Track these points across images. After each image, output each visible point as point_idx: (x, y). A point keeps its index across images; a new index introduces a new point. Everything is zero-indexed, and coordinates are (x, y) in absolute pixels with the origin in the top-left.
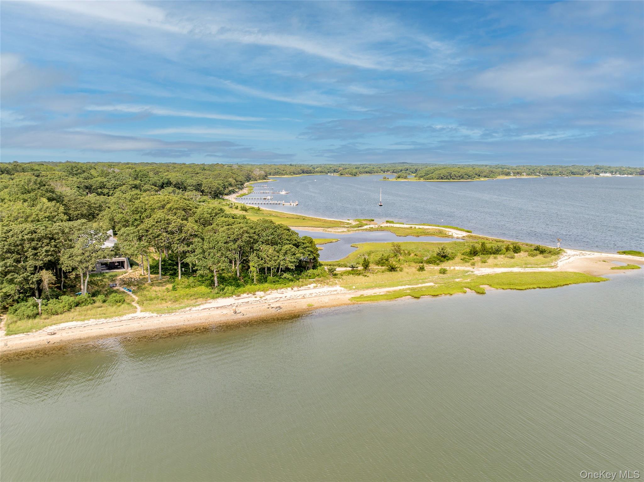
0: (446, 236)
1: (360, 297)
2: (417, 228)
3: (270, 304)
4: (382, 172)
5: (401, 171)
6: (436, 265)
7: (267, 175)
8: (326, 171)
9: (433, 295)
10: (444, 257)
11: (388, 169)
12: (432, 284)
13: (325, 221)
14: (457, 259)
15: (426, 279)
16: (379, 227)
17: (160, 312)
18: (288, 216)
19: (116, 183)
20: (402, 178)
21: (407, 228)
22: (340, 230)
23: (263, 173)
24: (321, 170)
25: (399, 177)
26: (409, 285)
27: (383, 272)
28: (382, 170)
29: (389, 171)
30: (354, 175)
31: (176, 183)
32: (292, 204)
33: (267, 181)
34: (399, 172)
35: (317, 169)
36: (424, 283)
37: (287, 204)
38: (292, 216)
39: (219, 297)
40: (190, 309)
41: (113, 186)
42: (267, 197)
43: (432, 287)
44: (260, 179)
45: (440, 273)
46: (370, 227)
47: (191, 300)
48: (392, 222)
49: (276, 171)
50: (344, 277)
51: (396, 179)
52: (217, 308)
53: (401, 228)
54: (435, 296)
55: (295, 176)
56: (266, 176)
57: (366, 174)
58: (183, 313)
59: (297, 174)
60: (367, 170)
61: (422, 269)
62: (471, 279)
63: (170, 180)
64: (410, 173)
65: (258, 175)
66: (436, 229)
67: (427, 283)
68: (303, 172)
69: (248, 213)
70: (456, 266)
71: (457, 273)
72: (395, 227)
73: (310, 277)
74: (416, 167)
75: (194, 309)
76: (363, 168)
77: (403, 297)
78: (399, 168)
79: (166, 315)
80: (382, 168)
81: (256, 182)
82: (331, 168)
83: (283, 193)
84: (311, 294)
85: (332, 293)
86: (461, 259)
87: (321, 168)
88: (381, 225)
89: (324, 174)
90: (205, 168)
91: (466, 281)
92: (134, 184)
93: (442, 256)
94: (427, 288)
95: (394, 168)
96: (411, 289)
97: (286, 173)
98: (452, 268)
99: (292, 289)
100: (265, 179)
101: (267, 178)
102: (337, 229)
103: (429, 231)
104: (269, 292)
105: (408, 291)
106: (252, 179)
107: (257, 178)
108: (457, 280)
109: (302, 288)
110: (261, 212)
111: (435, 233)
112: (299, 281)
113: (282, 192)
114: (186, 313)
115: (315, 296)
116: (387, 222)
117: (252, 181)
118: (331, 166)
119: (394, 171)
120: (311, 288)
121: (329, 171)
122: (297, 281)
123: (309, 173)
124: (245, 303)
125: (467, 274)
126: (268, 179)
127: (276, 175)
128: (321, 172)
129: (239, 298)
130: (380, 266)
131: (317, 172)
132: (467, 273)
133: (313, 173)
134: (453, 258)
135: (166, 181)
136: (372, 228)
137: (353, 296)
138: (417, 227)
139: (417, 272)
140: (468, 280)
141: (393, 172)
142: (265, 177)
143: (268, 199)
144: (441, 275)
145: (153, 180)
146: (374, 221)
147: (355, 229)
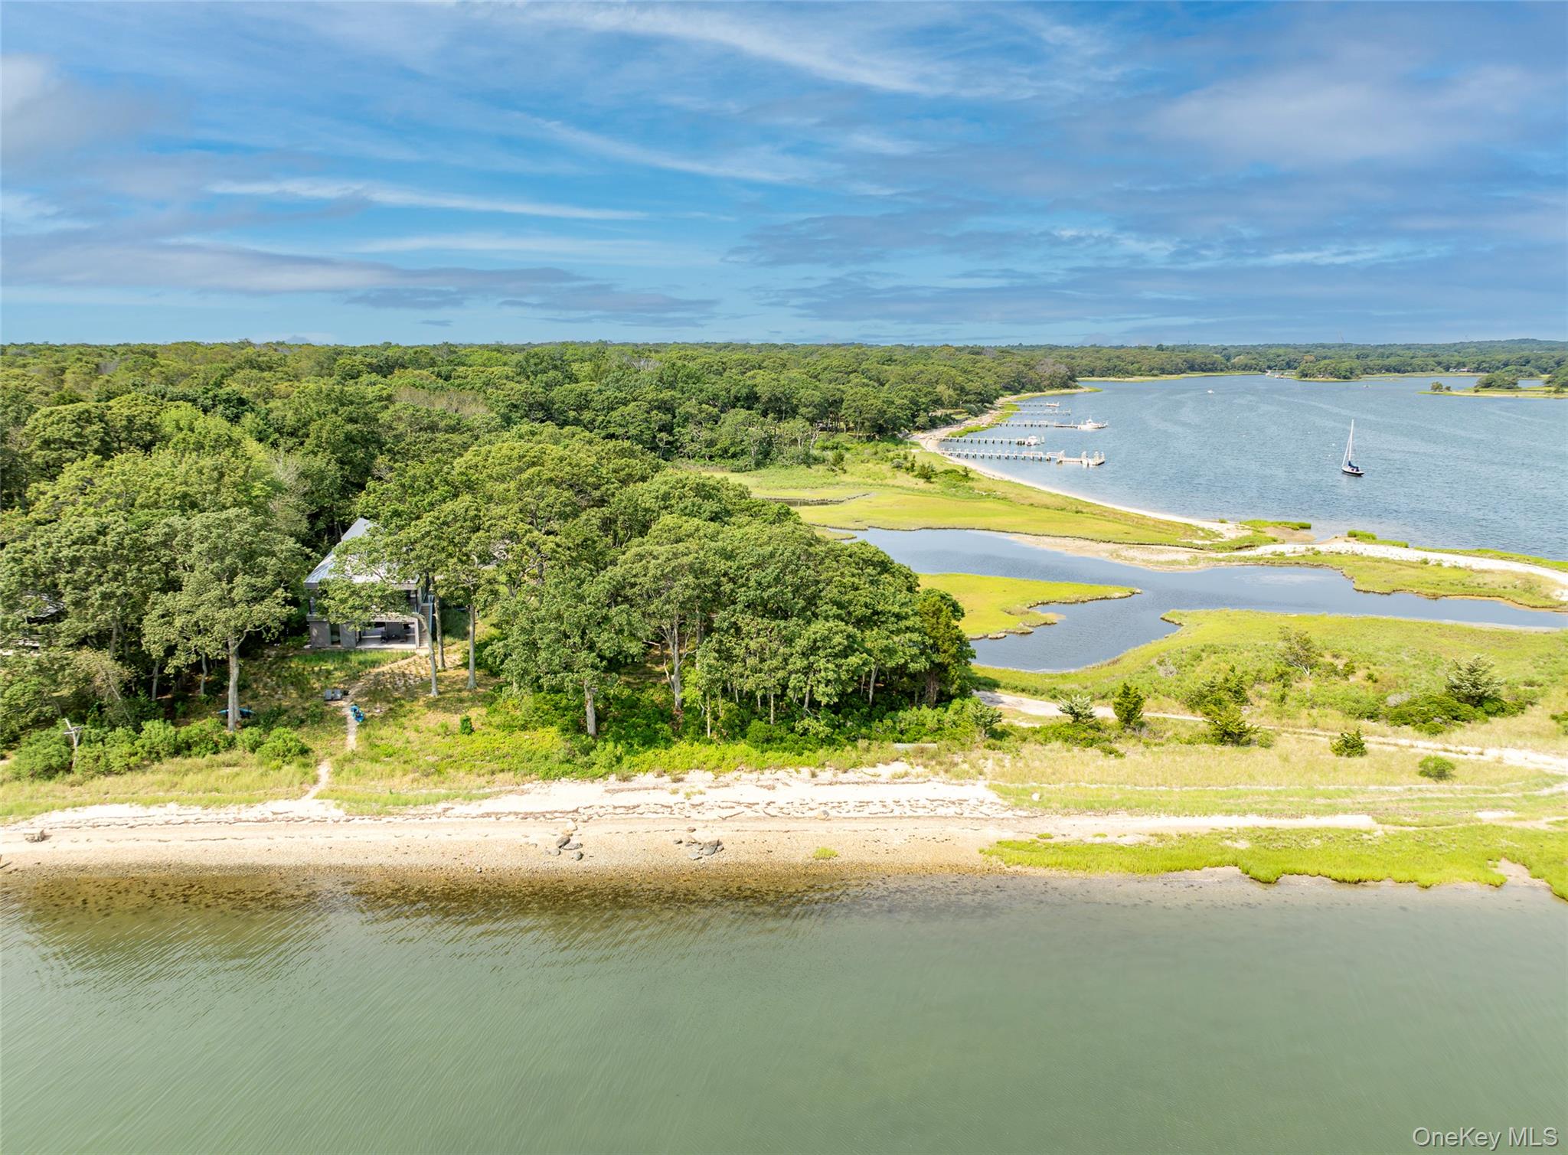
0: (1549, 603)
1: (1032, 843)
2: (1446, 565)
3: (693, 826)
4: (1439, 368)
5: (1506, 365)
6: (1424, 734)
7: (1074, 376)
8: (1260, 361)
9: (1339, 878)
10: (1478, 701)
11: (1462, 360)
12: (1363, 821)
13: (1140, 522)
14: (1536, 717)
15: (1348, 793)
16: (1310, 553)
17: (358, 807)
18: (1037, 499)
19: (616, 397)
20: (1499, 386)
21: (1411, 565)
22: (1163, 558)
23: (1063, 370)
24: (1245, 361)
25: (1488, 385)
26: (1260, 813)
27: (1189, 743)
28: (1439, 364)
29: (1465, 366)
30: (1345, 378)
31: (770, 399)
32: (1085, 462)
33: (1073, 391)
34: (1498, 368)
35: (1236, 360)
36: (1334, 811)
37: (1071, 462)
38: (1048, 501)
39: (565, 774)
40: (446, 810)
41: (606, 403)
42: (1027, 438)
43: (1356, 837)
44: (1051, 386)
45: (1425, 773)
46: (1273, 553)
47: (479, 776)
48: (1371, 538)
49: (1111, 364)
50: (1028, 749)
51: (1477, 391)
52: (526, 816)
53: (1387, 561)
54: (1344, 881)
55: (1165, 377)
56: (1072, 378)
57: (1387, 375)
58: (417, 820)
59: (1171, 373)
60: (1392, 361)
61: (1352, 746)
62: (1554, 819)
63: (756, 389)
64: (1536, 372)
65: (1047, 375)
66: (1516, 575)
67: (1346, 813)
68: (1192, 368)
69: (932, 486)
70: (1515, 746)
71: (1498, 783)
72: (1369, 557)
73: (901, 735)
74: (1558, 354)
75: (460, 809)
76: (1382, 356)
77: (1207, 869)
78: (1498, 357)
79: (367, 821)
80: (1444, 358)
81: (1039, 394)
82: (1279, 356)
83: (1088, 427)
84: (863, 804)
85: (941, 811)
86: (1554, 717)
87: (1250, 356)
88: (1318, 548)
89: (1256, 372)
90: (895, 358)
91: (1528, 825)
92: (657, 400)
93: (1469, 699)
94: (1331, 837)
95: (1481, 358)
96: (1258, 837)
97: (1139, 369)
98: (1491, 754)
99: (814, 775)
100: (1068, 387)
101: (1073, 384)
102: (1161, 552)
103: (1488, 578)
104: (730, 776)
105: (1243, 845)
106: (1028, 386)
107: (1045, 383)
108: (1487, 816)
109: (852, 775)
110: (970, 484)
111: (1510, 589)
112: (856, 747)
113: (1085, 424)
114: (427, 821)
115: (874, 816)
116: (1353, 535)
117: (1029, 391)
118: (1281, 351)
119: (1479, 365)
120: (880, 779)
121: (1272, 364)
122: (849, 748)
123: (1210, 370)
124: (622, 810)
125: (1547, 791)
126: (1076, 387)
127: (1110, 375)
128: (1246, 368)
129: (625, 785)
130: (1199, 713)
131: (1235, 368)
132: (1548, 785)
133: (1222, 370)
134: (1522, 708)
135: (745, 391)
136: (1282, 554)
137: (1008, 835)
138: (1448, 560)
139: (1333, 757)
140: (1542, 825)
141: (1478, 370)
142: (1068, 381)
143: (1029, 445)
144: (1428, 784)
145: (710, 390)
146: (1309, 528)
147: (1220, 556)
